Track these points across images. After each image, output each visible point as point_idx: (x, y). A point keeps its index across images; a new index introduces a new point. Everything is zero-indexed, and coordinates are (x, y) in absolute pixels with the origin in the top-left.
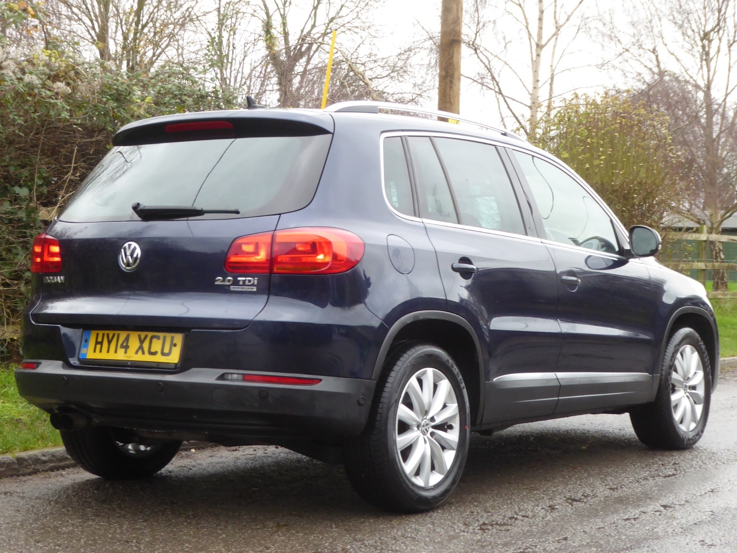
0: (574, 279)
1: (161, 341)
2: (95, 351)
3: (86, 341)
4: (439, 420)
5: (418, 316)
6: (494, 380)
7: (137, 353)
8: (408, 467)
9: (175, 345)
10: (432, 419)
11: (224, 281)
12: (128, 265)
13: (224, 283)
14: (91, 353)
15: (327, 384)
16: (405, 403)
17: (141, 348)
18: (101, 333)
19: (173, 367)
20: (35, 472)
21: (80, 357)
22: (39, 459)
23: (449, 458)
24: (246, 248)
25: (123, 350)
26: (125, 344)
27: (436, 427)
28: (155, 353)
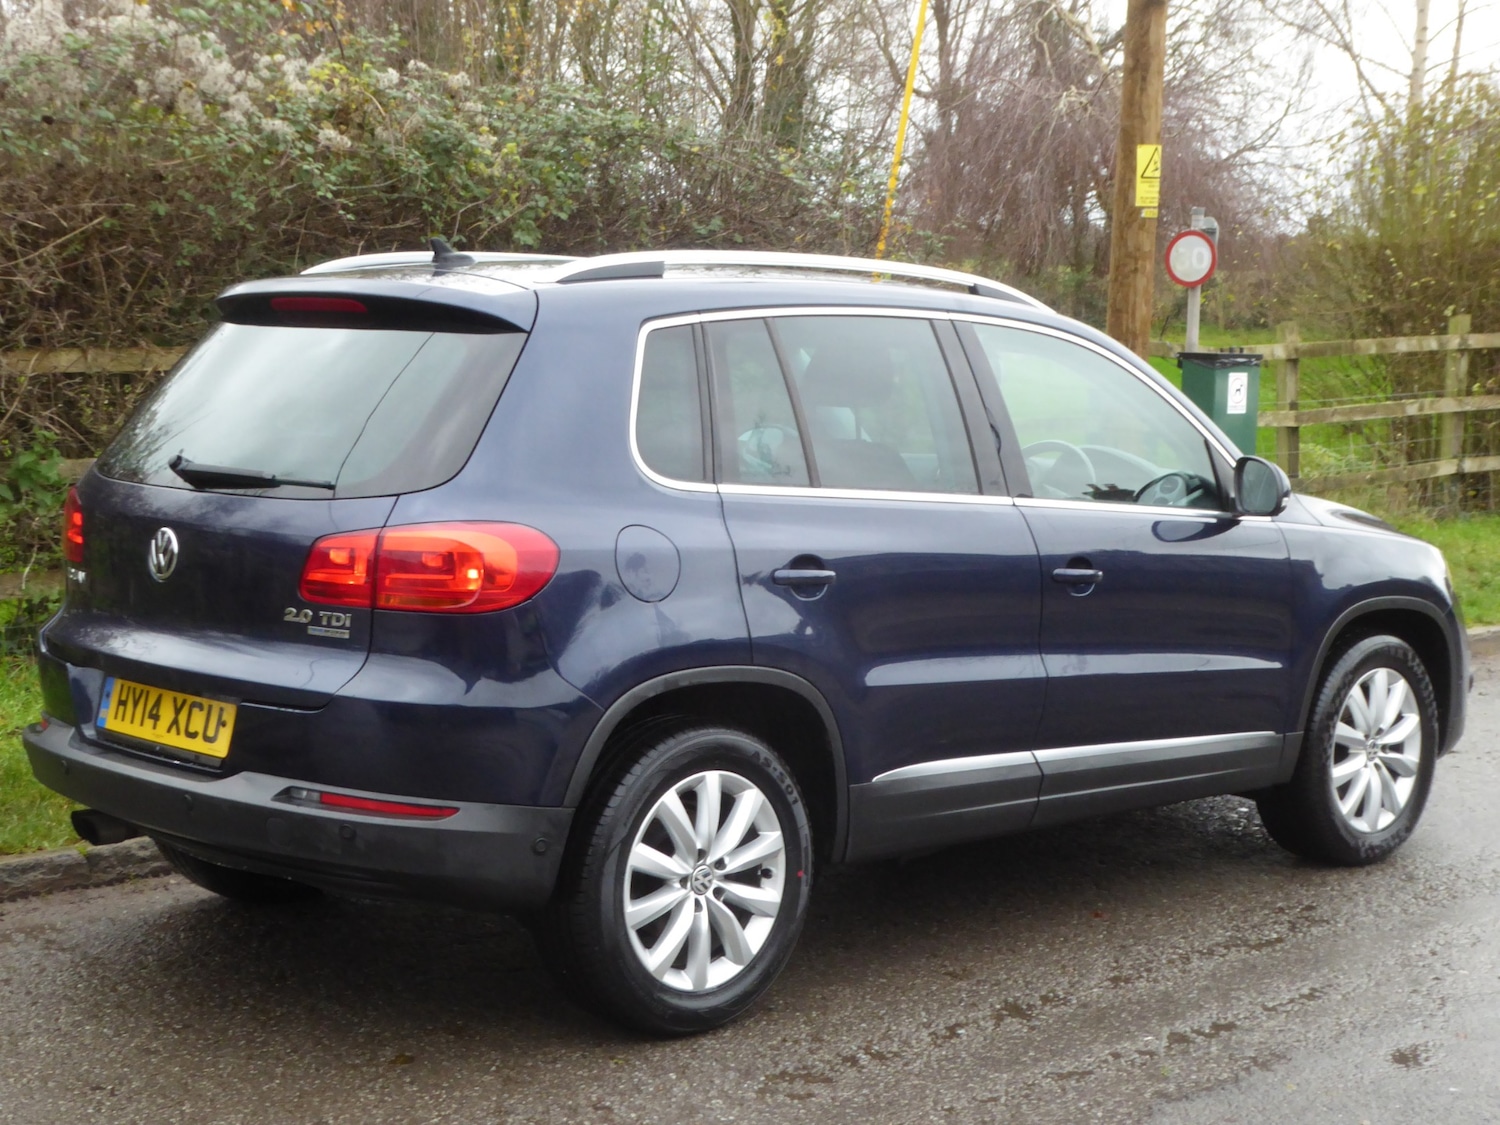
0: (1090, 572)
1: (205, 712)
2: (116, 717)
3: (108, 695)
4: (733, 865)
5: (676, 680)
6: (874, 779)
7: (169, 731)
8: (655, 957)
9: (224, 725)
10: (720, 864)
11: (297, 615)
12: (159, 569)
13: (296, 619)
14: (116, 720)
15: (470, 817)
16: (647, 840)
17: (175, 722)
18: (126, 684)
19: (218, 764)
20: (121, 879)
21: (99, 724)
22: (133, 855)
23: (756, 934)
24: (335, 556)
25: (151, 722)
26: (154, 712)
27: (729, 878)
28: (193, 735)
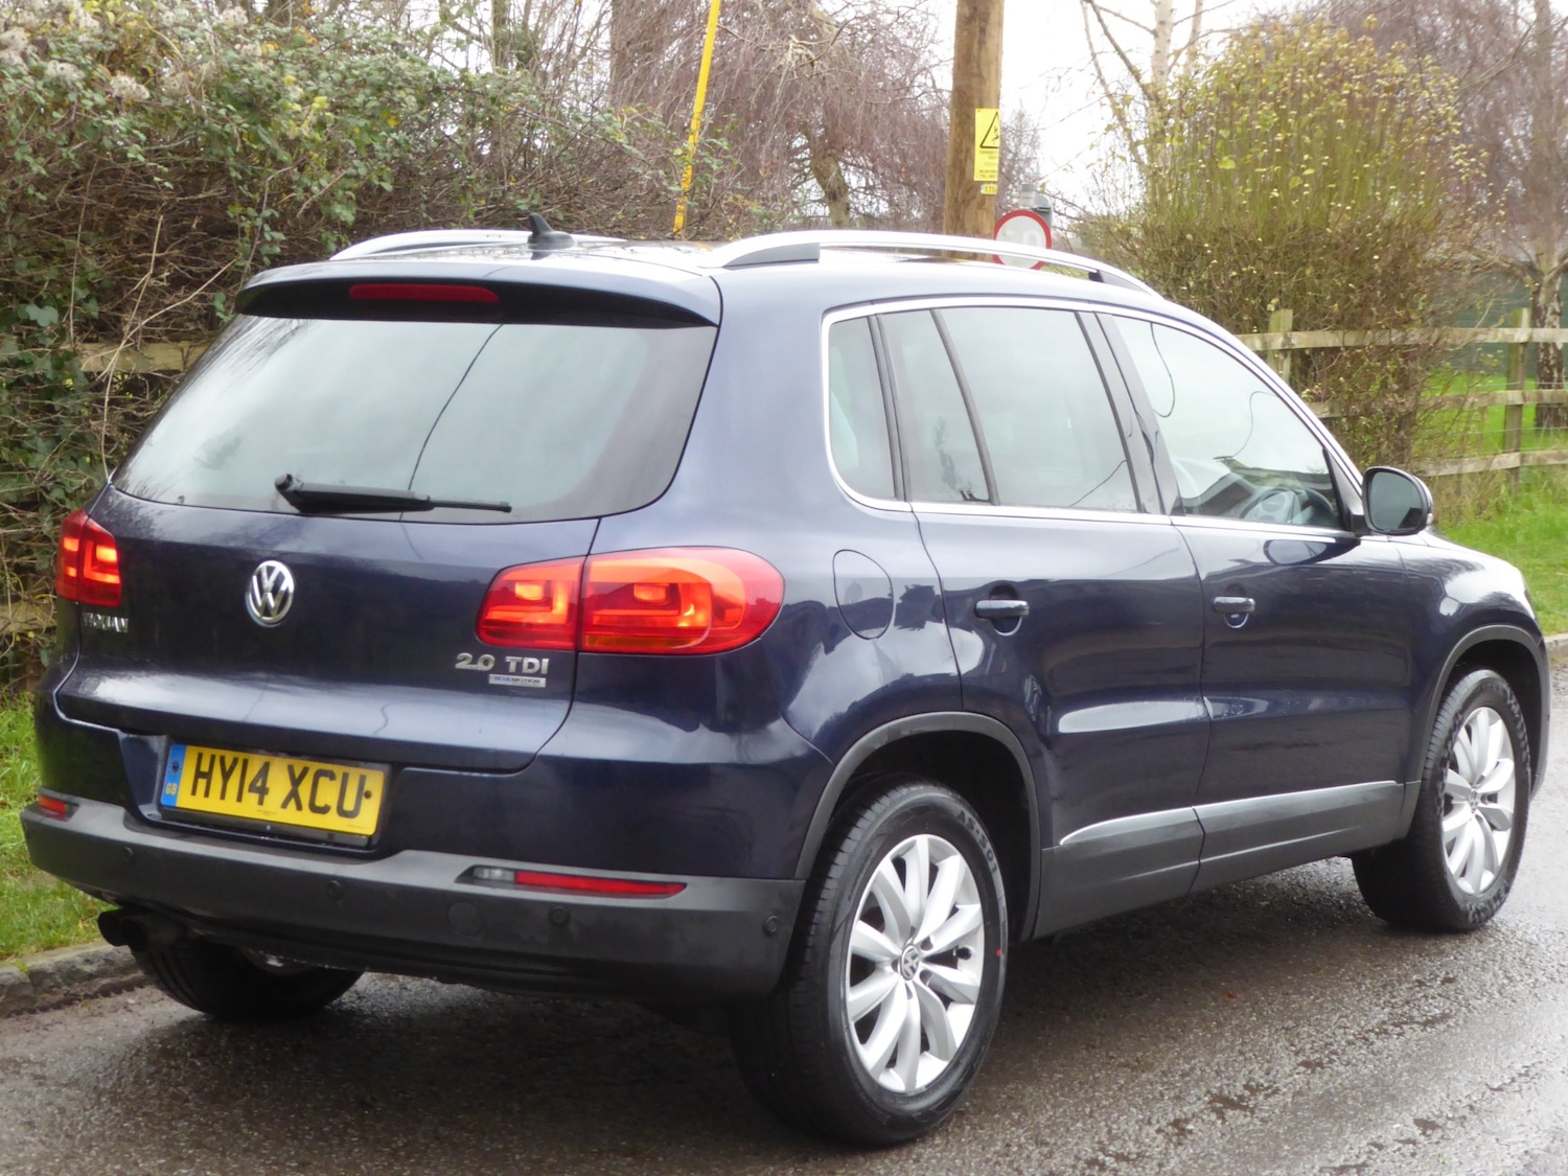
0: (1241, 600)
1: (337, 784)
2: (194, 793)
3: (176, 768)
4: (939, 945)
5: (898, 728)
6: (1062, 842)
7: (284, 805)
8: (871, 1054)
9: (368, 795)
10: (926, 944)
11: (474, 661)
12: (266, 610)
13: (474, 667)
14: (185, 794)
15: (699, 894)
16: (866, 918)
17: (294, 794)
18: (207, 753)
19: (364, 843)
20: (69, 1001)
21: (163, 802)
23: (959, 1021)
24: (521, 591)
25: (255, 797)
26: (259, 784)
27: (934, 959)
28: (324, 810)
